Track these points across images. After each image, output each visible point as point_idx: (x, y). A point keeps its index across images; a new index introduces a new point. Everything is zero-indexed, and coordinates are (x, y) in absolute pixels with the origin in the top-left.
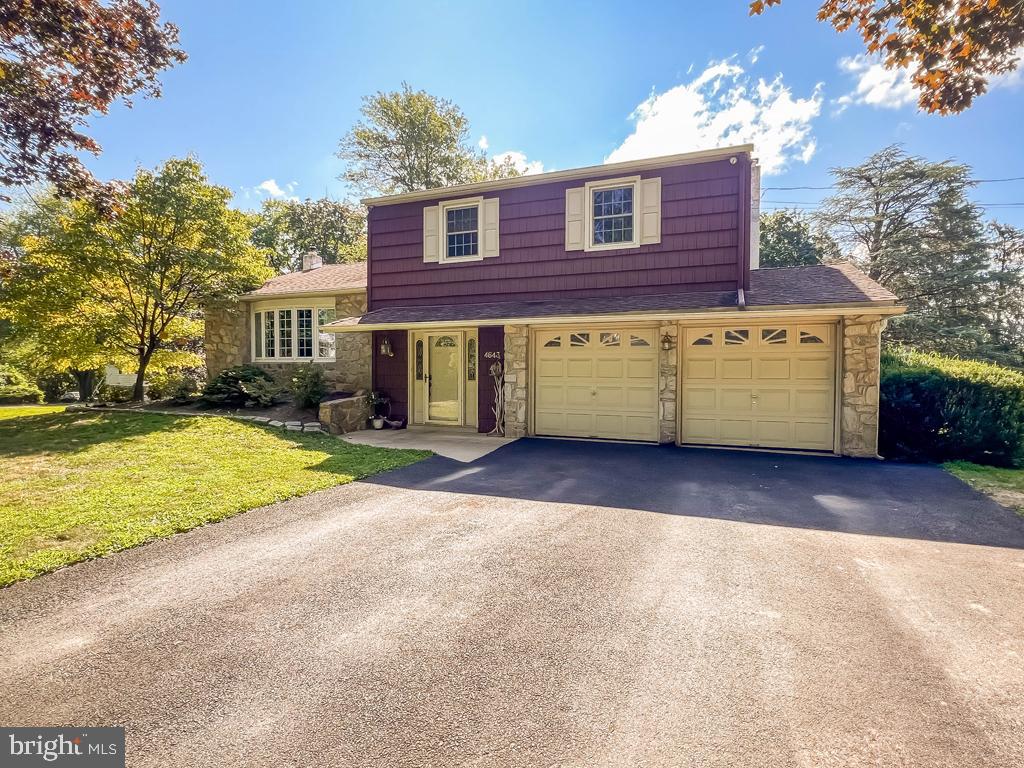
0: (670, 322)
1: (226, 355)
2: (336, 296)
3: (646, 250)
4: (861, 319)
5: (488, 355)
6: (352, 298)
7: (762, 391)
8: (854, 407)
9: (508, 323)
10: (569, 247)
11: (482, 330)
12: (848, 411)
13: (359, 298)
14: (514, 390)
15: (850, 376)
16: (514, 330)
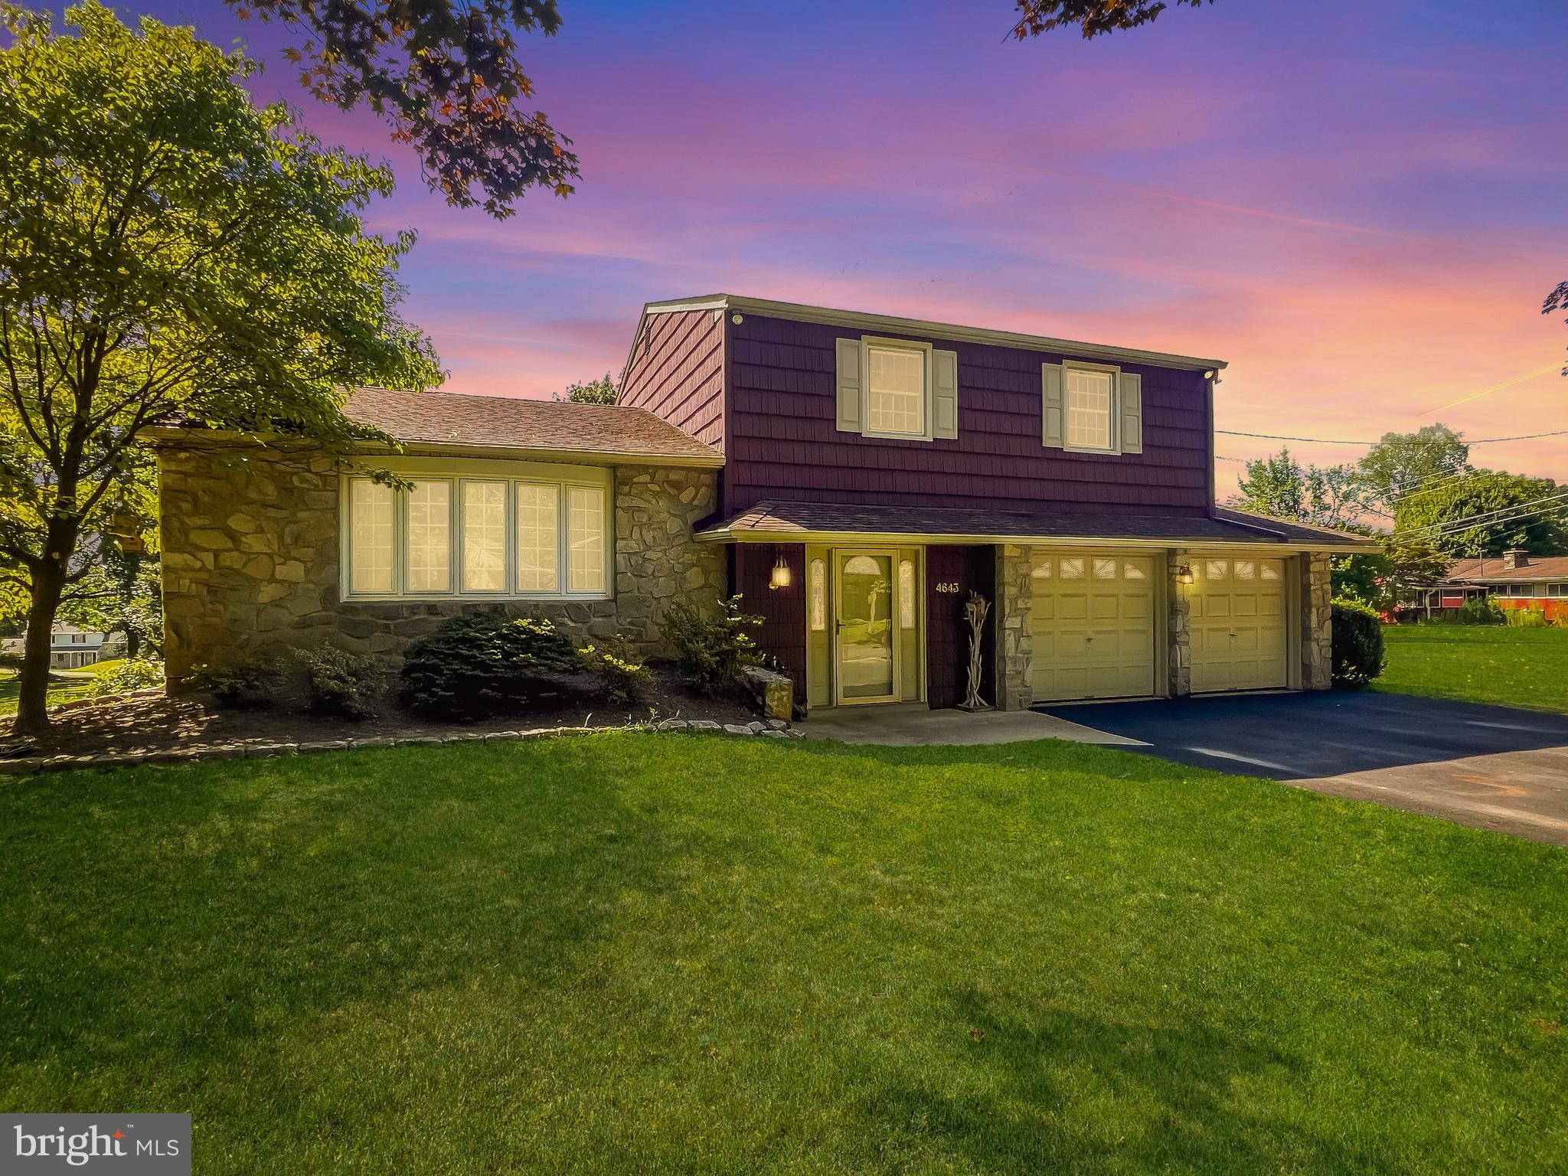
0: (1186, 551)
1: (254, 583)
2: (614, 467)
3: (1127, 461)
4: (1320, 557)
5: (941, 588)
6: (660, 475)
7: (1238, 629)
8: (1317, 640)
9: (1010, 542)
10: (1047, 443)
11: (932, 550)
12: (1314, 645)
13: (673, 476)
14: (1018, 642)
15: (1314, 610)
16: (1017, 552)
